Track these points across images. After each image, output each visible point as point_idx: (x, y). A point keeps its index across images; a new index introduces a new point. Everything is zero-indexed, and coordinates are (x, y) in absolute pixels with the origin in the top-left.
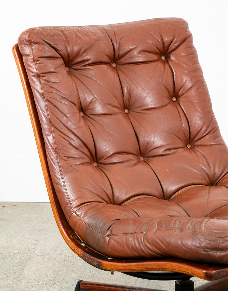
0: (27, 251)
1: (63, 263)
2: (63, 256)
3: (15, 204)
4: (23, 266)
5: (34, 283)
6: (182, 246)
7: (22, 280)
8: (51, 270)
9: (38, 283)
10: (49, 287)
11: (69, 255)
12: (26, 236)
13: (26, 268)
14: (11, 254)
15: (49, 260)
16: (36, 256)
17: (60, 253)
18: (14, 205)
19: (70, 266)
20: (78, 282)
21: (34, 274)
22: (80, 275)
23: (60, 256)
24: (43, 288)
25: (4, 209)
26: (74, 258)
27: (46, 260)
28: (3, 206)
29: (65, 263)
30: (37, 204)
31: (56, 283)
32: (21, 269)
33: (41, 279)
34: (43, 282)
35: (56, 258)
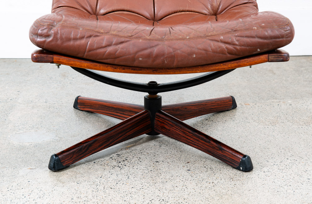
0: (9, 100)
1: (48, 110)
2: (47, 104)
4: (7, 112)
5: (20, 127)
7: (8, 124)
8: (36, 116)
9: (25, 127)
10: (37, 129)
11: (54, 103)
12: (7, 88)
13: (10, 115)
15: (33, 107)
16: (19, 104)
17: (45, 101)
19: (56, 112)
21: (19, 119)
22: (67, 119)
23: (45, 104)
24: (31, 130)
26: (59, 105)
27: (30, 107)
29: (50, 109)
30: (14, 60)
31: (44, 126)
32: (6, 116)
33: (27, 123)
34: (30, 126)
35: (40, 106)
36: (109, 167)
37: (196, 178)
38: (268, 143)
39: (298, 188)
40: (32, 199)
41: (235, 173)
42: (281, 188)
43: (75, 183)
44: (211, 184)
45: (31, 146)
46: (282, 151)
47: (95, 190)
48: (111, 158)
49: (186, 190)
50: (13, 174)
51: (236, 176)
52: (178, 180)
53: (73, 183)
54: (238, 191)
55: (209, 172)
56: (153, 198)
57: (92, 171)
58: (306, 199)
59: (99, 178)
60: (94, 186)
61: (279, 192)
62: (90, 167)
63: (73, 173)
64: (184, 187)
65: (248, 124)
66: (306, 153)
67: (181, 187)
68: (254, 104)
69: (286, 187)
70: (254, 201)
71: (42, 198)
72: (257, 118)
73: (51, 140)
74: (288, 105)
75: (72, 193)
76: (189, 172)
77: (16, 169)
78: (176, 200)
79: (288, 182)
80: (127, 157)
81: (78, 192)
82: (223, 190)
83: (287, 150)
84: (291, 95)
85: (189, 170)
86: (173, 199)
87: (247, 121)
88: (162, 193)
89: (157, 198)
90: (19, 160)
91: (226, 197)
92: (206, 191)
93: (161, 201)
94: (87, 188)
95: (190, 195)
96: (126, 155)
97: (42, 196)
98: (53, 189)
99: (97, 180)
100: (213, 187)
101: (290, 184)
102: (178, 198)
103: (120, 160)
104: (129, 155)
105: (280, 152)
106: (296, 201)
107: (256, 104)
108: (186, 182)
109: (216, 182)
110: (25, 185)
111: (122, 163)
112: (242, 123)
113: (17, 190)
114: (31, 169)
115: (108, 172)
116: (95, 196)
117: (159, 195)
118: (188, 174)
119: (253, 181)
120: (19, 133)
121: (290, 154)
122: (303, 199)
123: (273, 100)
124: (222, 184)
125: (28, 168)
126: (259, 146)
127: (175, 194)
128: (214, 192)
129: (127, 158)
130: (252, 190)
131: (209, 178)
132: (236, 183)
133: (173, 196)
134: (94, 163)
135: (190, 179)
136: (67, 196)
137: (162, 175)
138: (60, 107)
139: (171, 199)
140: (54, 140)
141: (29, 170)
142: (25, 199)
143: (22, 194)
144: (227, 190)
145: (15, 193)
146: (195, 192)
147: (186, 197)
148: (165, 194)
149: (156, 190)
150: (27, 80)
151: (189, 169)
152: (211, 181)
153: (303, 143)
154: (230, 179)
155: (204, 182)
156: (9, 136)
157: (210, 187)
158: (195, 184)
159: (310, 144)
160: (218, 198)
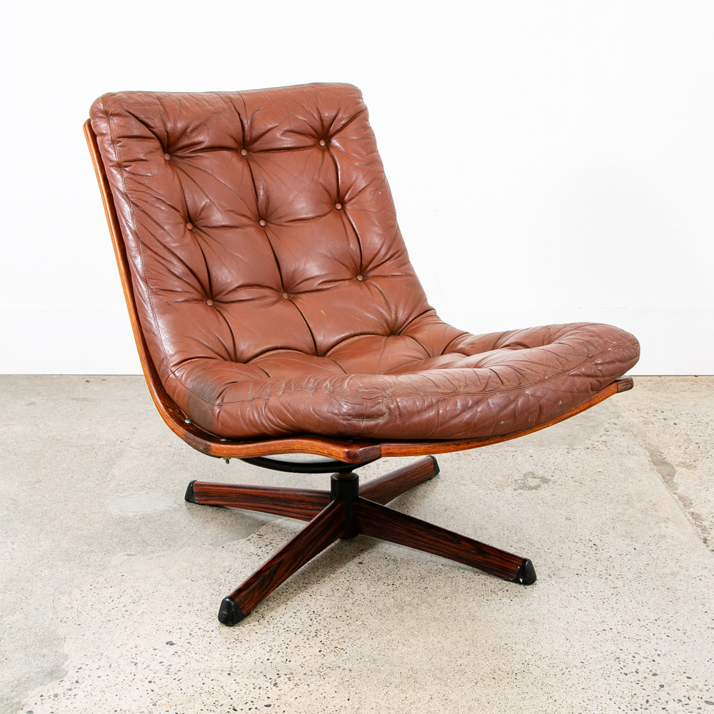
0: (119, 442)
1: (171, 458)
3: (105, 378)
4: (111, 462)
5: (126, 486)
6: (314, 413)
7: (110, 481)
8: (152, 468)
9: (133, 486)
10: (149, 490)
12: (119, 422)
13: (116, 466)
14: (95, 447)
15: (150, 455)
16: (131, 449)
17: (169, 444)
18: (103, 379)
19: (182, 462)
20: (190, 484)
21: (127, 474)
22: (196, 474)
23: (168, 449)
24: (140, 492)
25: (88, 385)
27: (146, 454)
28: (87, 381)
29: (175, 457)
31: (160, 485)
32: (109, 467)
33: (137, 479)
34: (140, 484)
35: (161, 452)
36: (244, 555)
37: (369, 577)
38: (487, 519)
39: (518, 595)
40: (122, 605)
41: (428, 570)
42: (493, 595)
43: (189, 580)
44: (390, 587)
45: (136, 517)
46: (506, 532)
47: (215, 593)
48: (249, 540)
49: (351, 596)
50: (102, 563)
51: (429, 574)
52: (341, 580)
53: (186, 581)
54: (429, 599)
55: (391, 566)
56: (298, 608)
57: (217, 561)
58: (527, 613)
59: (225, 574)
60: (216, 586)
61: (489, 602)
62: (215, 554)
63: (188, 564)
64: (349, 591)
65: (463, 487)
66: (540, 536)
67: (344, 591)
68: (477, 454)
69: (500, 593)
70: (449, 616)
71: (136, 603)
72: (478, 477)
73: (167, 508)
74: (527, 456)
75: (181, 597)
76: (361, 565)
77: (108, 555)
78: (333, 612)
79: (505, 585)
80: (273, 540)
81: (191, 595)
82: (407, 597)
83: (513, 531)
84: (535, 440)
85: (361, 563)
86: (328, 610)
87: (463, 482)
88: (313, 601)
89: (304, 608)
90: (115, 540)
91: (409, 608)
92: (381, 598)
93: (310, 613)
94: (204, 590)
95: (356, 605)
96: (272, 536)
97: (137, 600)
98: (155, 589)
99: (221, 577)
100: (391, 592)
101: (507, 588)
102: (337, 610)
103: (262, 543)
104: (276, 535)
105: (502, 535)
106: (511, 617)
107: (480, 455)
108: (352, 583)
109: (397, 583)
110: (116, 582)
111: (263, 549)
112: (455, 485)
113: (104, 589)
114: (129, 555)
115: (240, 563)
116: (215, 603)
117: (309, 604)
118: (358, 569)
119: (454, 583)
120: (123, 497)
121: (515, 539)
122: (522, 613)
123: (506, 449)
124: (407, 587)
125: (126, 553)
126: (473, 524)
127: (334, 603)
128: (392, 600)
129: (272, 542)
130: (449, 598)
131: (389, 577)
132: (428, 586)
133: (331, 606)
134: (223, 547)
135: (359, 578)
136: (173, 601)
137: (320, 570)
138: (189, 455)
139: (325, 610)
140: (170, 509)
141: (126, 557)
142: (112, 604)
143: (109, 595)
144: (412, 597)
145: (100, 593)
146: (363, 600)
147: (349, 607)
148: (318, 602)
149: (306, 596)
150: (151, 410)
151: (361, 561)
152: (390, 582)
153: (538, 520)
154: (419, 579)
155: (380, 583)
156: (108, 501)
157: (387, 591)
158: (366, 587)
159: (548, 522)
160: (397, 610)
